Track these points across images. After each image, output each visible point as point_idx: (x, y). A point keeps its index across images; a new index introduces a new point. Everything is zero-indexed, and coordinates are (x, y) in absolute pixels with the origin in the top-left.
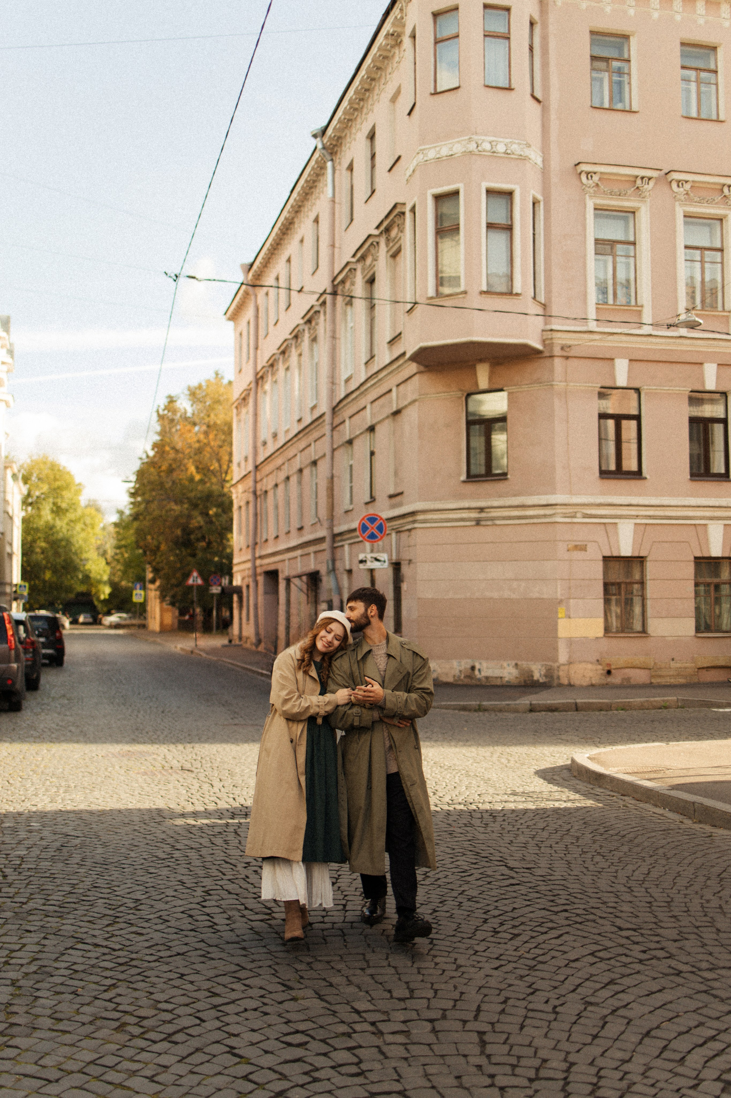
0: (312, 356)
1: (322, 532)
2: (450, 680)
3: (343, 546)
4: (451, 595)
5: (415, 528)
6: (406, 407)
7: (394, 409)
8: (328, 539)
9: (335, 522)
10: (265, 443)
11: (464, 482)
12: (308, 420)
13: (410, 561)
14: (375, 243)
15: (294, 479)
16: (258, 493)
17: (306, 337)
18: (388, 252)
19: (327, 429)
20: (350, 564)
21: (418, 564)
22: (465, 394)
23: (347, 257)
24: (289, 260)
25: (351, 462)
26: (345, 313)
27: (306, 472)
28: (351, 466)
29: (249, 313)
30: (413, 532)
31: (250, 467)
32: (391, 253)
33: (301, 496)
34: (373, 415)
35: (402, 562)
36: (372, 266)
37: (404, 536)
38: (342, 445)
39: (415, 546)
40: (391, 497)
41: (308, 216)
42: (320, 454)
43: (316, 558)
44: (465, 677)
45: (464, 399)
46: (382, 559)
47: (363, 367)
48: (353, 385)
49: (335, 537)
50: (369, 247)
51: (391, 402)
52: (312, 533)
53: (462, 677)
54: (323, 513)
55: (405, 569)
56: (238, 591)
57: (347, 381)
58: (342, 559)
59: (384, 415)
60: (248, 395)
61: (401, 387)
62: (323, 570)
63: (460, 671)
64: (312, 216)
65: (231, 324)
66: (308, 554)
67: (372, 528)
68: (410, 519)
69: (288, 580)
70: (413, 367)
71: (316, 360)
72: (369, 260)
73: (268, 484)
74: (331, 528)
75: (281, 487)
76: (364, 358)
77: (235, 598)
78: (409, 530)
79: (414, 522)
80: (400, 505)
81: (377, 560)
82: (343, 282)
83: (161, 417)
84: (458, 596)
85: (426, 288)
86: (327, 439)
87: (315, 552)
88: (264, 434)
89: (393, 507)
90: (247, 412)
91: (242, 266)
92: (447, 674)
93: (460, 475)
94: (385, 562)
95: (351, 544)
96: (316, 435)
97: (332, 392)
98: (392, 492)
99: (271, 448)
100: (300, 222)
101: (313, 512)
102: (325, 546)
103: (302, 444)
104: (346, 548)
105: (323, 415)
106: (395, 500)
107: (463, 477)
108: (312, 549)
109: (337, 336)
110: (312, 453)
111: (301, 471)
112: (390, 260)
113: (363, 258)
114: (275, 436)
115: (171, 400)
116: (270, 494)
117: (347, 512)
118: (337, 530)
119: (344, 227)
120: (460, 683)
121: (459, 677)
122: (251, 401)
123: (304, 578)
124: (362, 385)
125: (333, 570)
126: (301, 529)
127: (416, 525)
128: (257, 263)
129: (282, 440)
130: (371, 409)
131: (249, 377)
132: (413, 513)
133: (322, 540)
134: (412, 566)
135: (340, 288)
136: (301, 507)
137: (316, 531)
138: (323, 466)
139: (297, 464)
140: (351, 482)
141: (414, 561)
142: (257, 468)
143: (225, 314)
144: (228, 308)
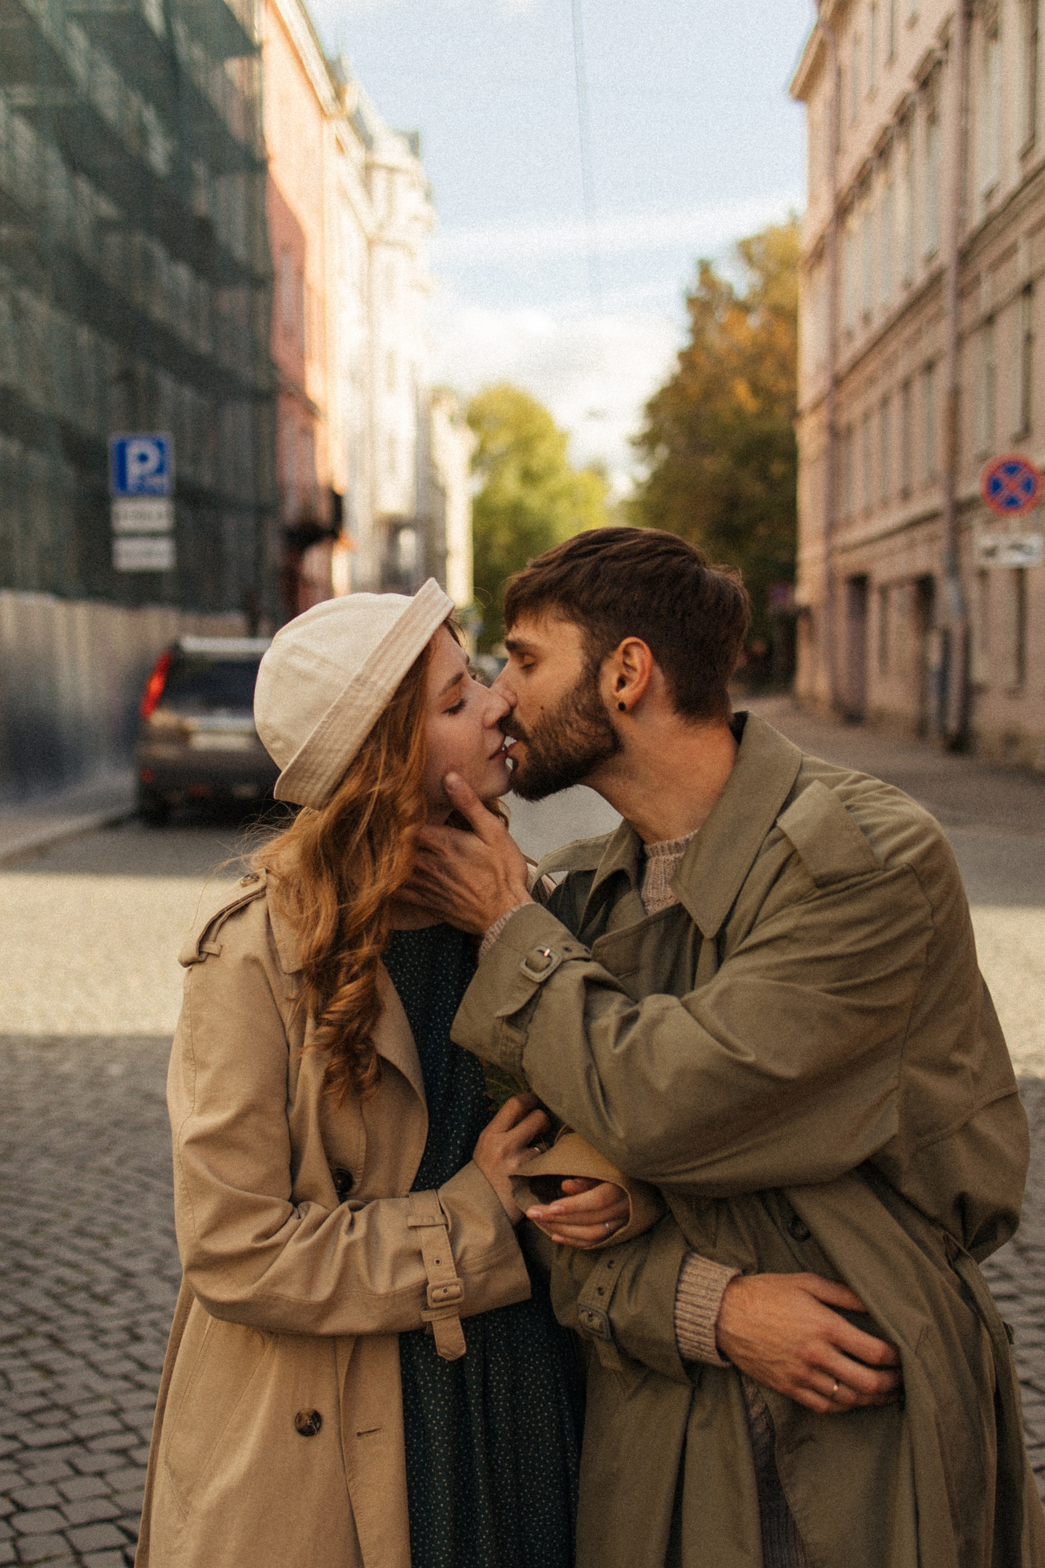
0: (930, 156)
1: (936, 501)
8: (947, 517)
9: (958, 480)
10: (850, 335)
12: (920, 277)
15: (896, 404)
16: (838, 429)
17: (919, 119)
19: (947, 297)
26: (986, 56)
27: (916, 386)
28: (991, 366)
29: (826, 87)
31: (827, 384)
33: (906, 434)
34: (1031, 259)
38: (976, 327)
42: (937, 349)
43: (926, 550)
46: (1026, 547)
47: (1015, 163)
48: (998, 200)
49: (956, 509)
52: (922, 502)
54: (940, 460)
56: (806, 612)
57: (989, 195)
58: (970, 551)
60: (824, 247)
62: (938, 572)
65: (800, 107)
66: (916, 543)
67: (1011, 486)
69: (884, 591)
71: (935, 161)
73: (853, 411)
74: (951, 488)
75: (875, 418)
76: (1017, 143)
77: (802, 627)
86: (948, 317)
87: (925, 540)
88: (850, 317)
90: (822, 275)
94: (1031, 551)
95: (984, 522)
96: (930, 310)
97: (959, 220)
99: (860, 341)
102: (941, 526)
103: (909, 330)
105: (943, 271)
108: (921, 532)
109: (972, 105)
110: (926, 347)
111: (906, 385)
114: (866, 318)
115: (705, 268)
116: (858, 433)
118: (958, 494)
122: (828, 254)
123: (909, 586)
124: (1014, 195)
125: (954, 569)
126: (905, 493)
129: (878, 321)
130: (1027, 247)
131: (825, 209)
135: (977, 4)
136: (906, 453)
137: (928, 499)
138: (943, 371)
139: (901, 369)
140: (989, 398)
142: (837, 382)
143: (792, 90)
144: (795, 82)
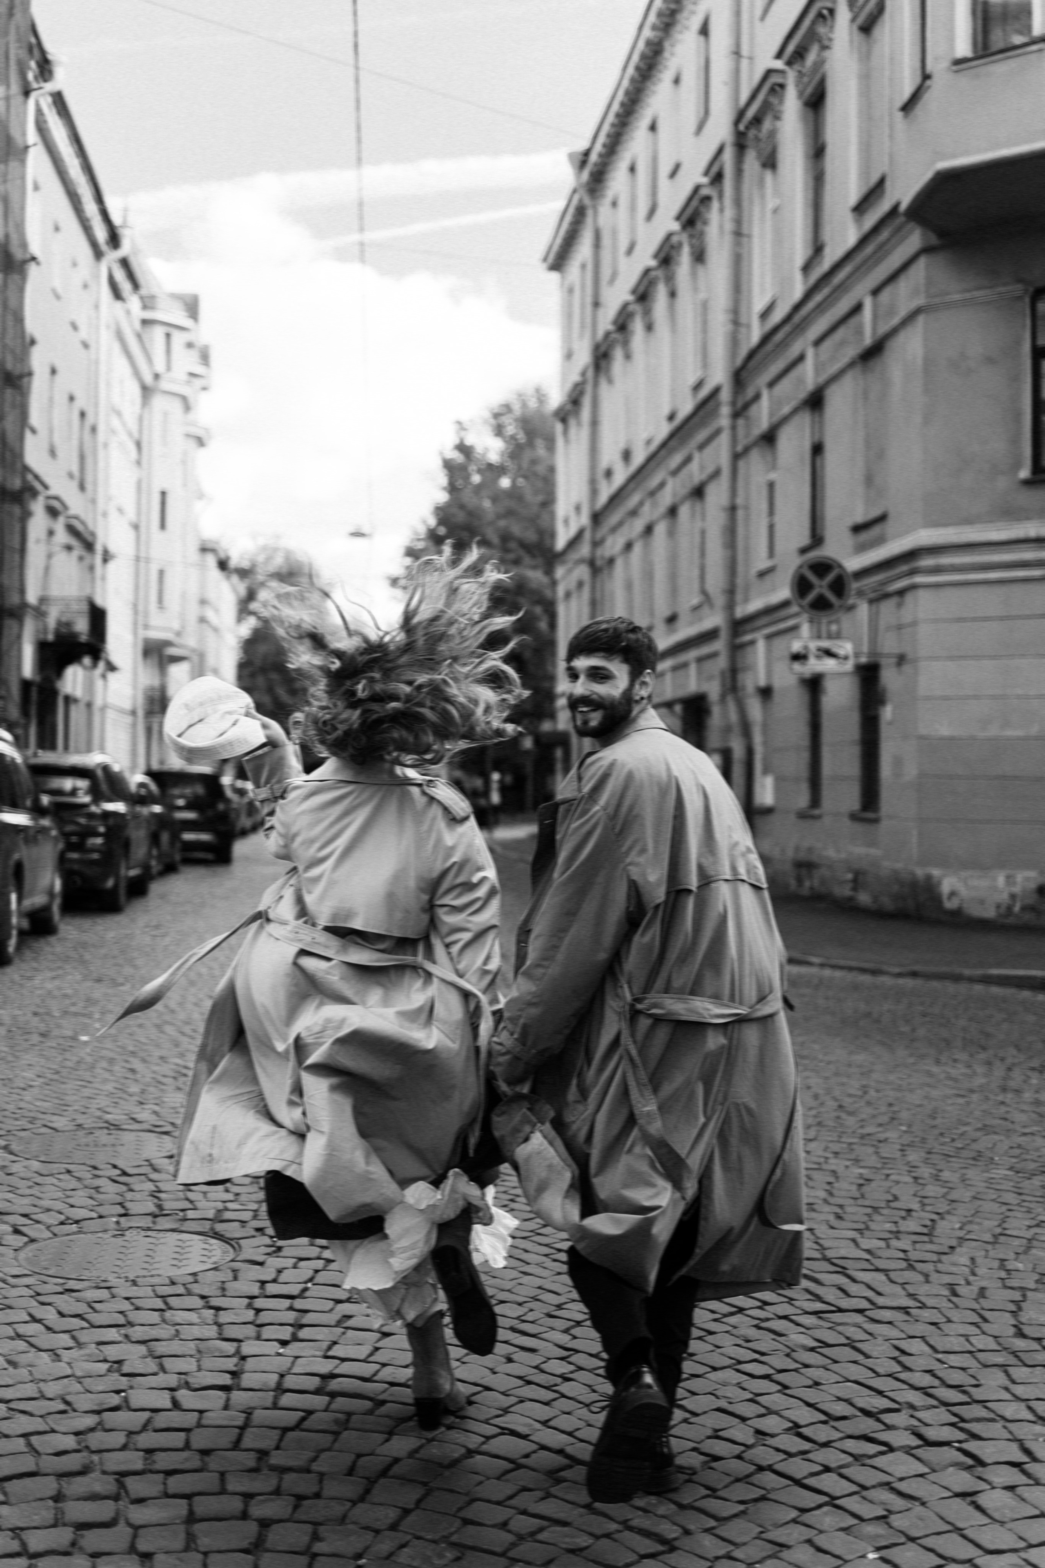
0: (696, 289)
1: (714, 619)
2: (990, 913)
3: (752, 643)
4: (993, 731)
5: (914, 587)
6: (894, 332)
7: (868, 340)
8: (724, 635)
9: (739, 597)
10: (609, 473)
11: (1027, 483)
12: (686, 408)
13: (901, 659)
14: (825, 12)
15: (660, 528)
16: (599, 563)
18: (853, 20)
19: (724, 419)
20: (769, 672)
21: (923, 664)
22: (1031, 289)
23: (766, 60)
24: (653, 128)
25: (772, 476)
26: (761, 183)
27: (684, 511)
28: (771, 486)
29: (584, 250)
30: (909, 597)
31: (585, 519)
32: (861, 20)
33: (673, 559)
34: (818, 370)
35: (884, 662)
36: (820, 63)
37: (887, 608)
38: (755, 444)
39: (914, 624)
40: (857, 529)
41: (687, 28)
42: (710, 469)
43: (699, 672)
44: (1024, 909)
45: (1027, 300)
46: (841, 652)
47: (798, 276)
48: (777, 316)
49: (738, 626)
50: (814, 23)
51: (859, 331)
52: (691, 623)
53: (1017, 908)
54: (716, 581)
55: (889, 677)
57: (765, 315)
58: (751, 668)
59: (845, 360)
60: (582, 393)
61: (885, 296)
62: (713, 690)
63: (1013, 897)
64: (695, 23)
65: (555, 276)
66: (685, 665)
67: (821, 587)
68: (904, 568)
70: (915, 240)
71: (702, 296)
72: (811, 57)
73: (613, 545)
74: (730, 606)
75: (637, 548)
76: (801, 257)
77: (559, 753)
78: (901, 593)
79: (913, 572)
80: (880, 541)
81: (829, 653)
82: (757, 120)
83: (448, 465)
84: (1009, 733)
85: (951, 39)
86: (724, 439)
87: (700, 660)
88: (610, 455)
89: (861, 548)
90: (581, 423)
91: (571, 156)
92: (982, 902)
93: (1017, 466)
94: (846, 658)
95: (769, 637)
96: (702, 435)
97: (734, 341)
98: (860, 517)
99: (620, 477)
100: (672, 46)
101: (696, 586)
102: (719, 645)
103: (676, 459)
104: (761, 645)
105: (716, 391)
106: (865, 536)
107: (1025, 473)
108: (692, 654)
109: (745, 230)
110: (695, 472)
111: (673, 512)
112: (858, 36)
113: (799, 55)
114: (627, 455)
116: (619, 564)
117: (762, 574)
118: (741, 611)
119: (758, 12)
120: (1011, 920)
121: (1009, 908)
122: (587, 402)
123: (678, 708)
124: (797, 307)
125: (734, 690)
126: (672, 620)
127: (919, 579)
128: (598, 148)
129: (639, 458)
130: (817, 355)
131: (584, 359)
132: (911, 555)
133: (710, 635)
134: (907, 668)
135: (752, 133)
136: (673, 577)
137: (700, 619)
138: (717, 493)
139: (666, 498)
140: (771, 512)
141: (910, 656)
142: (597, 518)
143: (545, 260)
144: (550, 248)
